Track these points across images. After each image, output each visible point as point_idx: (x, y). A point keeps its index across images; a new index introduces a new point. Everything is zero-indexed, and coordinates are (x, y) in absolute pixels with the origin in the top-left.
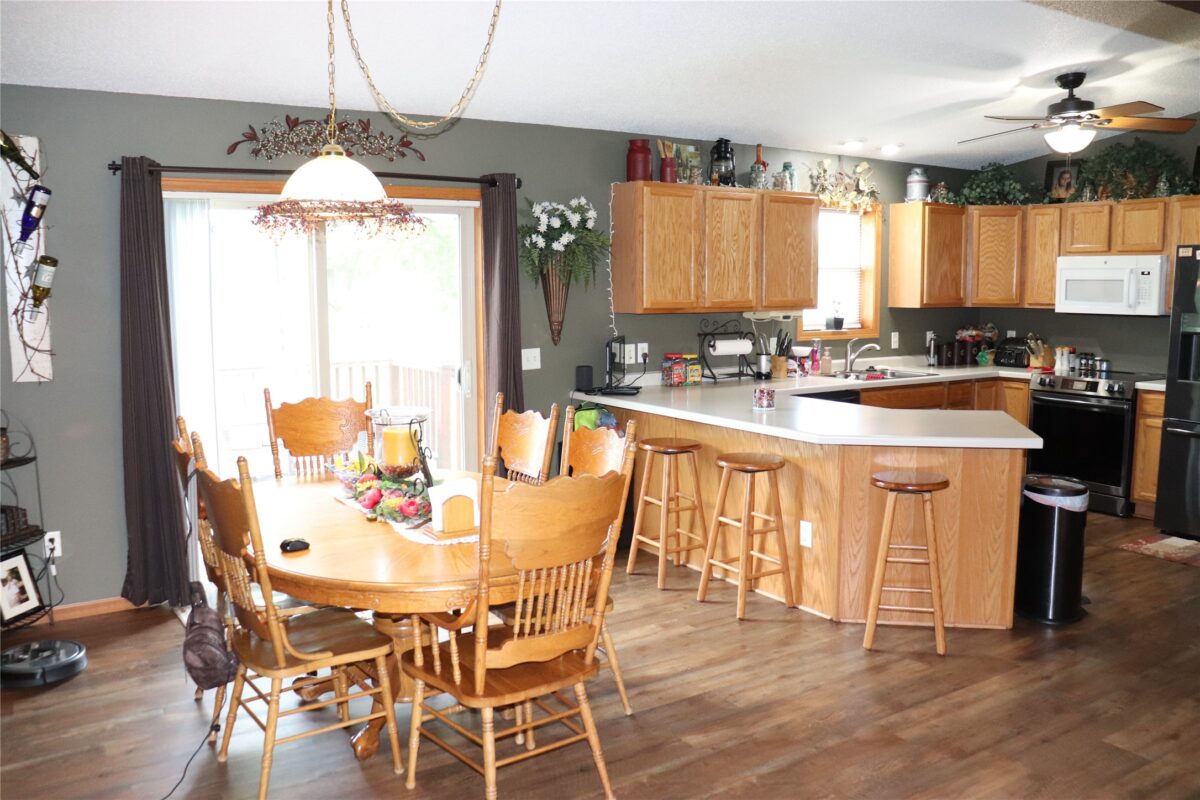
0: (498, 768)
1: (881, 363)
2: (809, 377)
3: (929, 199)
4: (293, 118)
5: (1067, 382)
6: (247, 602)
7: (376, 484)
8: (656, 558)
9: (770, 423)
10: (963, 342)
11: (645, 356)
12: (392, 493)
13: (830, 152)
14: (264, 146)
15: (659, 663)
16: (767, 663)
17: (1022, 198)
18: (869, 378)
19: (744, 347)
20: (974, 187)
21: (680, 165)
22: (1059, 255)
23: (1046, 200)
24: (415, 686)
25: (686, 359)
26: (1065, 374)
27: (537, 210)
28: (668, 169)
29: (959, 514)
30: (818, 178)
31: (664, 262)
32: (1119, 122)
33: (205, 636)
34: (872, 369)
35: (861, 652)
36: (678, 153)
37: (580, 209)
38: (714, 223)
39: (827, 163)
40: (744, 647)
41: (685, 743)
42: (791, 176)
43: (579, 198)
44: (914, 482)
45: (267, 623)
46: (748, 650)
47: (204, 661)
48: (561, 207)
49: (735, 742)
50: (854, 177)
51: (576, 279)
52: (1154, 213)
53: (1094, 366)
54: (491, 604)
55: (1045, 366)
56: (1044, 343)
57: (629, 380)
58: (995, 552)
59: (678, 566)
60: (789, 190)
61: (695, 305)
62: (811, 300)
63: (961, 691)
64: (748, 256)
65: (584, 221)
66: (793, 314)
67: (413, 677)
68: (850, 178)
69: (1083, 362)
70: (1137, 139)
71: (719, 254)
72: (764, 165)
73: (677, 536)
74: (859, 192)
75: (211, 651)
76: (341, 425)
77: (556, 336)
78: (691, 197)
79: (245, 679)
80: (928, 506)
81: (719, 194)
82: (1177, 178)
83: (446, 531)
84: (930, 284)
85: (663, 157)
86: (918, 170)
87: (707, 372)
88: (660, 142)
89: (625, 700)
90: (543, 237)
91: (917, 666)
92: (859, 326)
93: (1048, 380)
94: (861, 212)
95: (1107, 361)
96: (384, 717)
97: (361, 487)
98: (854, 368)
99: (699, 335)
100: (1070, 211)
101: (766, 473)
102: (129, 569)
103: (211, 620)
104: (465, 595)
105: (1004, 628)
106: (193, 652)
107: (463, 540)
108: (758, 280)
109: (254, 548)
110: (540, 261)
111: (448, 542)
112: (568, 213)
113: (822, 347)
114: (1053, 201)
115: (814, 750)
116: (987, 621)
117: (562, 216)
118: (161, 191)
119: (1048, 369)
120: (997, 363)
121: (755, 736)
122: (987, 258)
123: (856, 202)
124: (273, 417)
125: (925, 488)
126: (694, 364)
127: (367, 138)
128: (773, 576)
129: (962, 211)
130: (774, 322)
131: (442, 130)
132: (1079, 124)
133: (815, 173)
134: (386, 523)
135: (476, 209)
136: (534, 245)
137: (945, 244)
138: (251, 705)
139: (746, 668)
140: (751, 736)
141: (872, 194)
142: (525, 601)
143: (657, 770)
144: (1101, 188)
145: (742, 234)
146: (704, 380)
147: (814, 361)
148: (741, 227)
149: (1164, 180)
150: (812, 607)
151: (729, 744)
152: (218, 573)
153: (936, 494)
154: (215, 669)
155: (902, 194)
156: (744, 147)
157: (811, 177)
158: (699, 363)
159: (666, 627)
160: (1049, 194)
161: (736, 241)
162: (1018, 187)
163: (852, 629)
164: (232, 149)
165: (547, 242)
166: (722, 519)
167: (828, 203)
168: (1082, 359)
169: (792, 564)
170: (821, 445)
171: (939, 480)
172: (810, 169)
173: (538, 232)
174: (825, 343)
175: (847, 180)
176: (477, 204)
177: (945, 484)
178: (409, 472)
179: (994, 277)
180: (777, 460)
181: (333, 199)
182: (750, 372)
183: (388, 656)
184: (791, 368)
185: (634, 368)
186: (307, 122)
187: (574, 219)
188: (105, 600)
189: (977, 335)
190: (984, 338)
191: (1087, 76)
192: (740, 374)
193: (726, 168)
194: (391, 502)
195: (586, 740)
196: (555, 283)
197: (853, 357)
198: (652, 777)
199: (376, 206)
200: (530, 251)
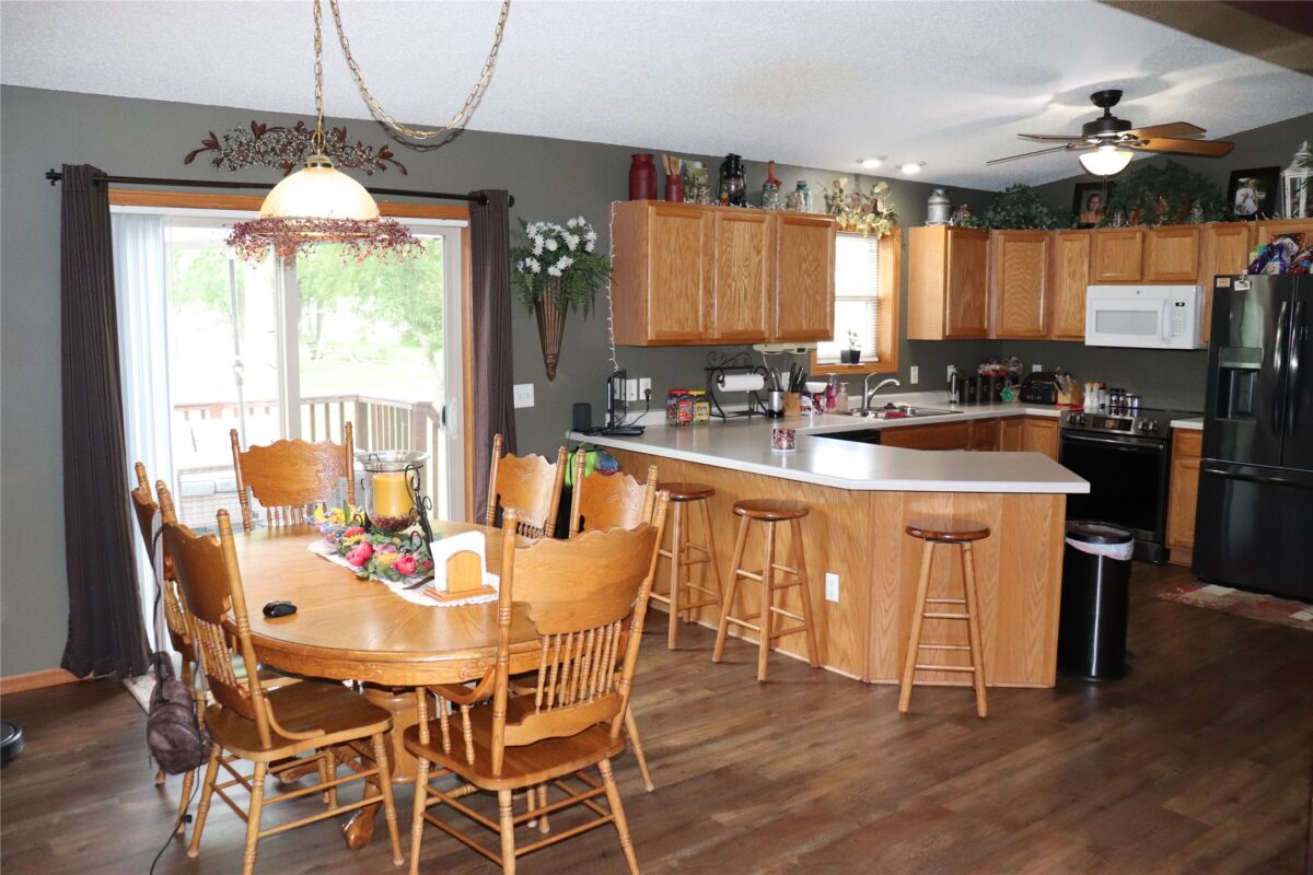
0: (517, 857)
1: (900, 400)
2: (825, 416)
3: (951, 223)
4: (259, 124)
5: (1099, 420)
6: (226, 675)
7: (365, 537)
8: (667, 616)
9: (790, 466)
10: (986, 378)
11: (647, 392)
12: (384, 548)
13: (847, 170)
14: (226, 155)
15: (678, 732)
16: (796, 729)
17: (1049, 222)
18: (889, 416)
19: (755, 382)
20: (999, 210)
21: (687, 183)
22: (1089, 284)
23: (1075, 225)
24: (418, 764)
25: (693, 396)
26: (1094, 412)
27: (532, 230)
28: (674, 187)
29: (998, 565)
30: (834, 198)
31: (670, 289)
32: (1156, 143)
33: (174, 714)
34: (890, 406)
35: (896, 716)
36: (684, 169)
37: (578, 231)
38: (724, 247)
39: (843, 182)
40: (768, 713)
41: (716, 822)
42: (806, 195)
43: (577, 218)
44: (950, 530)
45: (250, 699)
46: (773, 716)
47: (171, 742)
48: (558, 228)
49: (770, 819)
50: (872, 197)
51: (574, 307)
52: (1188, 240)
53: (1125, 402)
54: (511, 672)
55: (1074, 402)
56: (1072, 378)
57: (631, 418)
58: (1036, 604)
59: (689, 624)
60: (803, 211)
61: (703, 337)
62: (827, 331)
63: (1008, 756)
64: (760, 283)
65: (583, 244)
66: (808, 346)
67: (416, 756)
68: (867, 199)
69: (1114, 398)
70: (1170, 162)
71: (729, 281)
72: (778, 183)
73: (688, 591)
74: (878, 214)
75: (179, 731)
76: (318, 471)
77: (551, 370)
78: (699, 218)
79: (221, 761)
80: (968, 556)
81: (730, 215)
82: (1212, 205)
83: (451, 590)
84: (951, 313)
85: (669, 173)
86: (940, 192)
87: (715, 410)
88: (665, 157)
89: (646, 776)
90: (538, 261)
91: (959, 730)
92: (876, 359)
93: (1078, 418)
94: (880, 236)
95: (1139, 398)
96: (381, 802)
97: (349, 542)
98: (872, 405)
99: (707, 369)
100: (1100, 237)
101: (788, 522)
102: (70, 636)
103: (178, 696)
104: (480, 663)
105: (1046, 686)
106: (159, 732)
107: (471, 601)
108: (771, 310)
109: (235, 613)
110: (534, 287)
111: (454, 603)
112: (566, 235)
113: (839, 382)
114: (1081, 227)
115: (857, 826)
116: (1028, 679)
117: (559, 238)
118: (108, 204)
119: (1077, 406)
120: (1023, 400)
121: (790, 812)
122: (1013, 287)
123: (874, 225)
124: (241, 462)
125: (965, 537)
126: (701, 401)
127: (343, 148)
128: (796, 634)
129: (986, 236)
130: (786, 354)
131: (443, 141)
132: (1116, 144)
133: (830, 193)
134: (379, 581)
135: (463, 229)
136: (528, 270)
137: (967, 271)
138: (228, 791)
139: (774, 736)
140: (786, 811)
141: (891, 216)
142: (549, 669)
143: (687, 852)
144: (1133, 213)
145: (755, 259)
146: (712, 418)
147: (830, 398)
148: (753, 253)
149: (1198, 206)
150: (840, 668)
151: (764, 821)
152: (187, 641)
153: (976, 543)
154: (185, 751)
155: (922, 217)
156: (755, 164)
157: (826, 197)
158: (706, 401)
159: (681, 692)
160: (1077, 218)
161: (747, 266)
162: (1045, 210)
163: (884, 691)
164: (190, 158)
165: (542, 266)
166: (739, 572)
167: (844, 225)
168: (1112, 395)
169: (817, 620)
170: (849, 490)
171: (978, 528)
172: (825, 189)
173: (533, 256)
174: (840, 378)
175: (864, 201)
176: (465, 223)
177: (985, 533)
178: (404, 524)
179: (1019, 306)
180: (800, 507)
181: (322, 216)
182: (761, 410)
183: (385, 733)
184: (804, 405)
185: (636, 406)
186: (274, 130)
187: (573, 242)
188: (41, 672)
189: (1001, 369)
190: (1008, 372)
191: (1124, 94)
192: (751, 412)
193: (737, 186)
194: (385, 557)
195: (612, 823)
196: (550, 311)
197: (871, 393)
198: (682, 860)
199: (370, 225)
200: (523, 277)
